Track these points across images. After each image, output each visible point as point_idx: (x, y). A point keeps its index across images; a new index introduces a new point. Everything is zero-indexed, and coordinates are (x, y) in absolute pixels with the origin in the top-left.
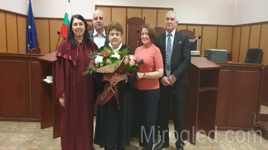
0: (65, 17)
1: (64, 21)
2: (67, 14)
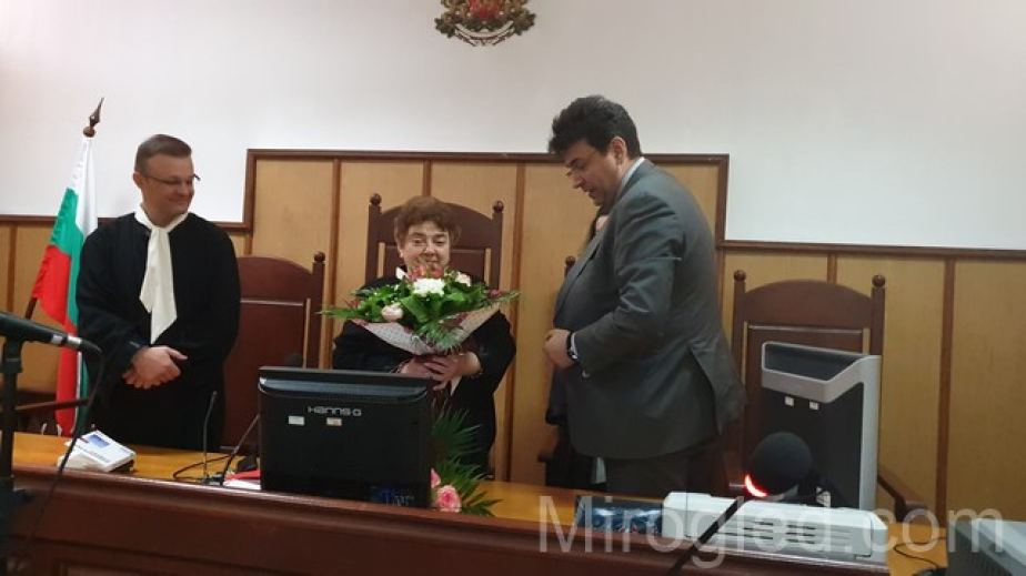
1: (56, 233)
2: (76, 197)
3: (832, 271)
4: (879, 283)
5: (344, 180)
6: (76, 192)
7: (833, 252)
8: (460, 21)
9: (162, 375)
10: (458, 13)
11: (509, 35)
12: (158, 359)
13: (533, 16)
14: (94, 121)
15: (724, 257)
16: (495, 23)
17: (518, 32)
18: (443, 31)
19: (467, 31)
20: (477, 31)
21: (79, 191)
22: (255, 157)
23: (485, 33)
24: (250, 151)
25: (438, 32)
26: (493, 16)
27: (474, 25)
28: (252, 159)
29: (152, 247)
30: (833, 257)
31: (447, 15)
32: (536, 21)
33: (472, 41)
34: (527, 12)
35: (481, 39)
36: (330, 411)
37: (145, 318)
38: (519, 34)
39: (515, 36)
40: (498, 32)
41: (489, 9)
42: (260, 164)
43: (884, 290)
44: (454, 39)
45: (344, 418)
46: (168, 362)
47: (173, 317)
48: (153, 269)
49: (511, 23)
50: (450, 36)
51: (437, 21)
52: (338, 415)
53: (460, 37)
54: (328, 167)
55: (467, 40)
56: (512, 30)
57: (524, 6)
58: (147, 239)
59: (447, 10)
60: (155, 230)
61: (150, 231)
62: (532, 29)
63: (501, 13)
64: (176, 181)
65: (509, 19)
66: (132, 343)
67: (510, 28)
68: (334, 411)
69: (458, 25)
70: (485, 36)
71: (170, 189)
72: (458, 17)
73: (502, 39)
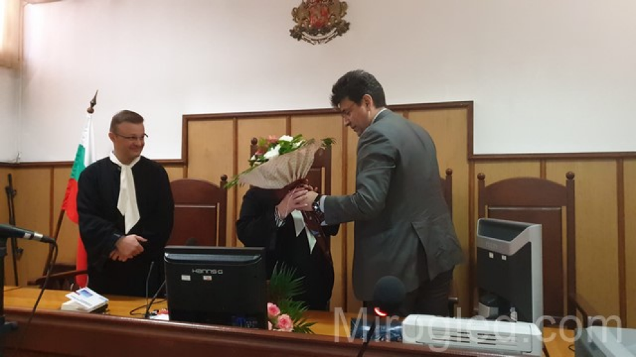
1: (74, 171)
2: (84, 149)
3: (543, 171)
4: (570, 177)
5: (240, 131)
6: (84, 146)
7: (543, 158)
8: (304, 30)
9: (134, 252)
10: (303, 25)
11: (334, 36)
12: (131, 242)
13: (348, 24)
14: (93, 104)
15: (474, 166)
16: (325, 30)
17: (340, 34)
18: (295, 37)
19: (309, 36)
20: (315, 35)
21: (86, 146)
22: (187, 119)
23: (320, 36)
24: (184, 116)
25: (292, 38)
26: (324, 26)
27: (313, 32)
28: (185, 121)
29: (123, 177)
30: (543, 162)
31: (297, 27)
32: (350, 27)
33: (312, 42)
34: (345, 22)
35: (318, 40)
36: (205, 271)
37: (121, 219)
38: (341, 35)
39: (338, 37)
40: (328, 35)
41: (322, 21)
42: (190, 123)
43: (574, 181)
44: (302, 41)
46: (137, 244)
47: (138, 218)
48: (124, 190)
49: (335, 29)
50: (299, 40)
51: (291, 31)
52: (209, 274)
53: (305, 40)
54: (230, 123)
55: (309, 41)
56: (336, 33)
57: (343, 19)
58: (119, 173)
59: (296, 24)
60: (124, 167)
61: (121, 168)
62: (348, 32)
63: (329, 24)
64: (134, 137)
65: (333, 26)
66: (115, 234)
67: (335, 32)
68: (207, 271)
69: (304, 33)
70: (320, 38)
71: (131, 142)
72: (303, 27)
73: (330, 39)
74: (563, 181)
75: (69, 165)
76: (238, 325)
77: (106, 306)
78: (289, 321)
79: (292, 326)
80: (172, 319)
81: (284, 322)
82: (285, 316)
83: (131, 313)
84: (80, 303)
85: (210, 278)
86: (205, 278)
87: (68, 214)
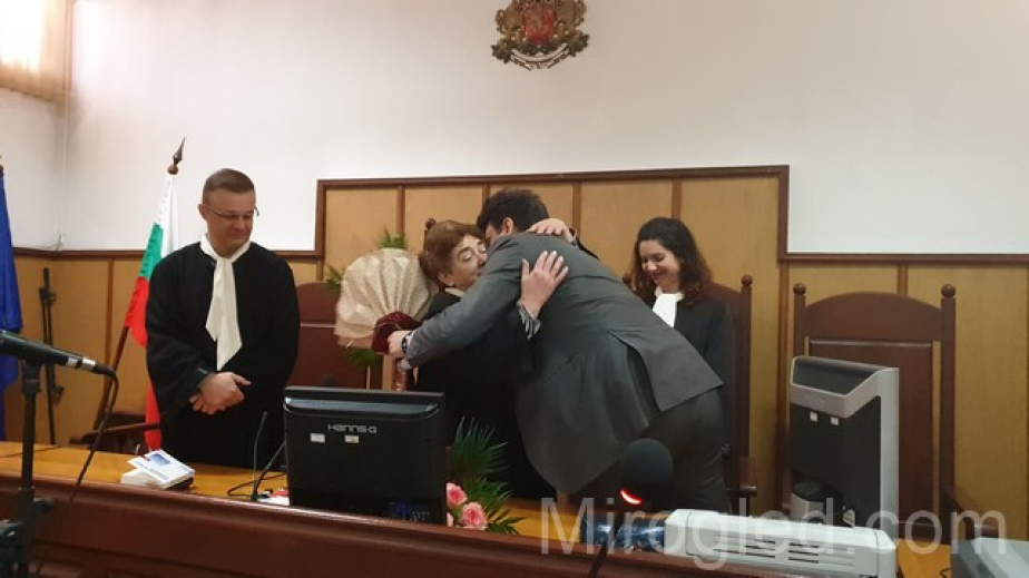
0: (149, 247)
1: (145, 265)
2: (161, 231)
3: (902, 282)
4: (948, 293)
5: (408, 207)
6: (162, 227)
7: (903, 263)
8: (515, 46)
9: (228, 400)
10: (513, 39)
11: (564, 57)
12: (224, 385)
13: (587, 37)
14: (177, 159)
15: (787, 272)
16: (549, 47)
17: (572, 54)
18: (499, 57)
19: (523, 56)
20: (533, 55)
21: (164, 226)
22: (325, 187)
23: (540, 56)
24: (320, 182)
25: (495, 58)
26: (546, 40)
27: (530, 49)
28: (322, 189)
29: (218, 277)
30: (903, 269)
31: (504, 41)
32: (589, 42)
33: (528, 65)
34: (581, 33)
35: (536, 63)
36: (347, 429)
37: (212, 346)
38: (574, 55)
39: (569, 58)
40: (552, 55)
41: (543, 33)
42: (329, 193)
43: (954, 300)
44: (511, 64)
45: (361, 436)
46: (234, 388)
47: (238, 345)
48: (219, 300)
49: (565, 44)
50: (506, 62)
51: (493, 47)
52: (355, 433)
53: (516, 62)
54: (393, 194)
55: (522, 65)
56: (567, 52)
58: (212, 270)
59: (503, 36)
60: (220, 261)
61: (215, 262)
62: (585, 50)
63: (556, 36)
64: (234, 216)
65: (563, 41)
66: (200, 370)
67: (564, 50)
68: (351, 428)
70: (540, 59)
71: (228, 224)
72: (513, 42)
73: (557, 61)
74: (935, 300)
75: (136, 255)
76: (399, 516)
77: (190, 480)
78: (481, 513)
79: (486, 522)
80: (293, 503)
81: (473, 514)
82: (475, 506)
83: (229, 492)
84: (151, 474)
85: (356, 439)
86: (348, 439)
87: (134, 333)
